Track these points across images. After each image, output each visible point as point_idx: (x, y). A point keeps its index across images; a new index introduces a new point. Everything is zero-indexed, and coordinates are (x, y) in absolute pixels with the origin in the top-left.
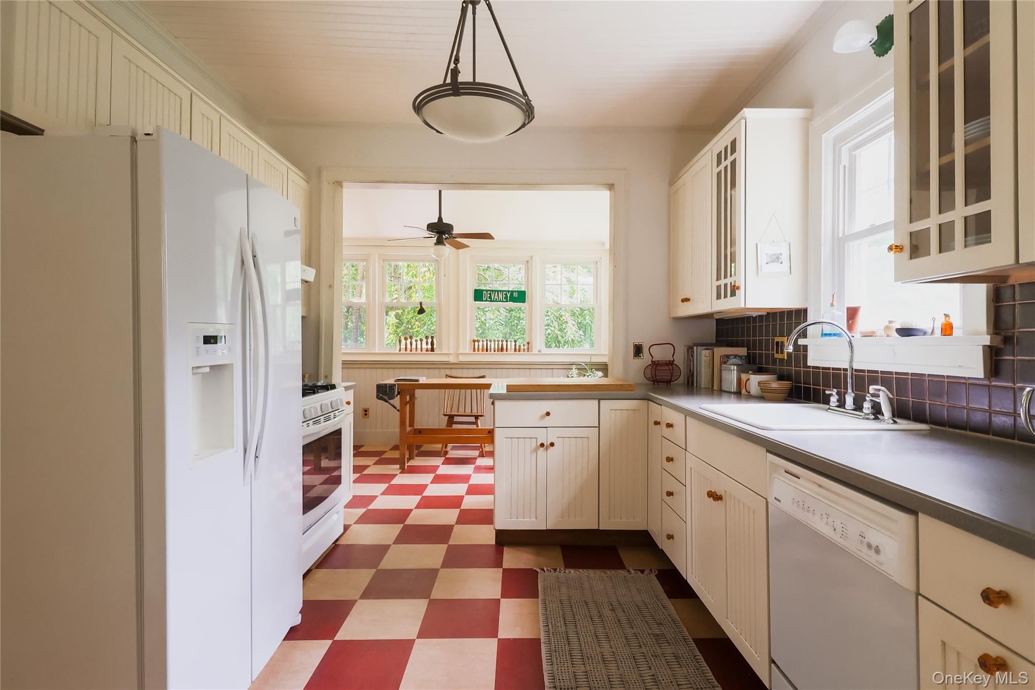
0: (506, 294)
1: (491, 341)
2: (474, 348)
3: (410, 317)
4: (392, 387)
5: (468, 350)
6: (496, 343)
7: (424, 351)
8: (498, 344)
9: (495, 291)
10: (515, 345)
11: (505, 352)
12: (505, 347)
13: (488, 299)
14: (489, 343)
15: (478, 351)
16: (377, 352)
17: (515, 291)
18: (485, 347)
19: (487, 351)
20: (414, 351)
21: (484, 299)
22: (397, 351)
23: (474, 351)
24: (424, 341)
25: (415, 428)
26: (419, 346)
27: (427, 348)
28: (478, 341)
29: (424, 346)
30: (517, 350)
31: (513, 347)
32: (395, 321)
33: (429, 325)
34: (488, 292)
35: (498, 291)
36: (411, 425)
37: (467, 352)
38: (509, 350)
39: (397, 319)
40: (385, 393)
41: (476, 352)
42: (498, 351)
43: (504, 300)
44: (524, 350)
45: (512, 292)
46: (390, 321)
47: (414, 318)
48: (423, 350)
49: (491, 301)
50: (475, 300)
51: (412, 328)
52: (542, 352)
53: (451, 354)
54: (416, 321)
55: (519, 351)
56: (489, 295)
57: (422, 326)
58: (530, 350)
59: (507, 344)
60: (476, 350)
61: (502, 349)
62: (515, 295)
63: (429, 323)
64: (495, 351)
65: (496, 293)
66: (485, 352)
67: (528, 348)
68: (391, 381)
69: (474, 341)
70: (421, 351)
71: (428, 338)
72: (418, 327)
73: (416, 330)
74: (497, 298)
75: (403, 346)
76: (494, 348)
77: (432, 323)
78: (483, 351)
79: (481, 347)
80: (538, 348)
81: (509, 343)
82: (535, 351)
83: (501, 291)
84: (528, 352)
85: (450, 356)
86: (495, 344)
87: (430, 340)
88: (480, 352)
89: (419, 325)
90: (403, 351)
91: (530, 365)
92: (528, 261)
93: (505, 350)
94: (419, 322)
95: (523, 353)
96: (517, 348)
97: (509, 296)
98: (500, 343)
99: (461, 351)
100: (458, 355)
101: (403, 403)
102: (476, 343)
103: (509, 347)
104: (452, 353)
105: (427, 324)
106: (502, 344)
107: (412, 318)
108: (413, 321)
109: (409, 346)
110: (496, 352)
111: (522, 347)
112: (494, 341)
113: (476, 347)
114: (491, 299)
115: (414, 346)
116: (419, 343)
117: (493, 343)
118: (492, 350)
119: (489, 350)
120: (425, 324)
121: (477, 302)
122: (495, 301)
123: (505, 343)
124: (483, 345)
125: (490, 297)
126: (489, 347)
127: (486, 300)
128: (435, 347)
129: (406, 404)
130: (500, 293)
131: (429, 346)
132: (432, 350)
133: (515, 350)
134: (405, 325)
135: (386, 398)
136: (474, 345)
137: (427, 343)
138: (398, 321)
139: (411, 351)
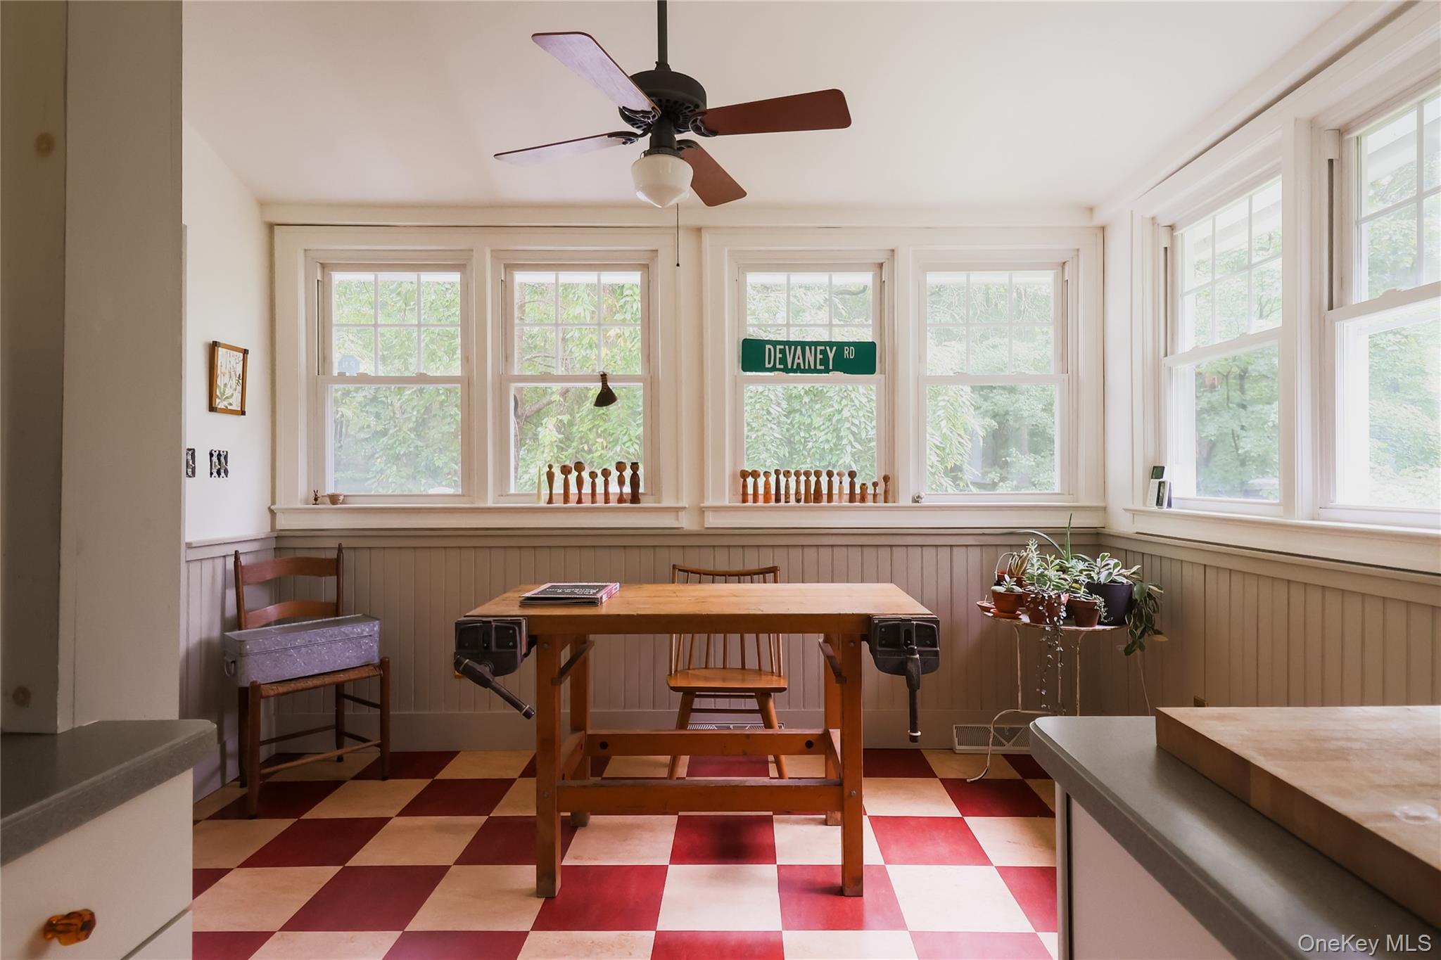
0: (824, 352)
1: (787, 474)
2: (745, 494)
3: (585, 428)
4: (507, 628)
5: (728, 498)
6: (803, 478)
7: (613, 504)
8: (807, 482)
9: (796, 344)
10: (852, 485)
11: (824, 503)
12: (825, 490)
13: (778, 366)
14: (783, 479)
15: (755, 500)
16: (490, 504)
17: (849, 344)
18: (773, 491)
19: (778, 500)
20: (587, 503)
21: (767, 366)
22: (543, 504)
23: (744, 501)
24: (615, 474)
25: (590, 732)
26: (600, 489)
27: (621, 493)
28: (755, 474)
29: (614, 488)
30: (858, 497)
31: (847, 490)
32: (557, 436)
33: (624, 444)
34: (778, 347)
35: (803, 344)
36: (578, 724)
37: (727, 503)
38: (835, 497)
39: (559, 432)
40: (482, 655)
41: (750, 504)
42: (806, 501)
43: (819, 367)
44: (875, 496)
45: (840, 346)
46: (545, 436)
47: (595, 430)
48: (611, 497)
49: (786, 370)
50: (745, 369)
51: (590, 451)
52: (924, 502)
53: (684, 508)
54: (599, 436)
55: (863, 499)
56: (779, 355)
57: (609, 446)
58: (890, 498)
59: (830, 484)
60: (750, 498)
61: (818, 497)
62: (849, 353)
63: (625, 439)
64: (798, 501)
65: (799, 348)
66: (773, 503)
67: (886, 492)
68: (505, 606)
69: (744, 475)
70: (607, 501)
71: (624, 469)
72: (603, 449)
73: (598, 454)
74: (801, 361)
75: (558, 488)
76: (797, 492)
77: (631, 440)
78: (767, 500)
79: (761, 490)
80: (913, 492)
81: (836, 479)
82: (905, 500)
83: (810, 344)
84: (885, 502)
85: (682, 514)
86: (798, 482)
87: (628, 473)
88: (761, 503)
89: (605, 445)
90: (559, 503)
91: (891, 537)
92: (881, 265)
93: (825, 498)
94: (605, 438)
95: (872, 504)
96: (858, 491)
97: (831, 356)
98: (813, 479)
99: (709, 502)
100: (702, 511)
101: (548, 682)
102: (750, 480)
103: (835, 491)
104: (687, 506)
105: (620, 442)
106: (818, 483)
107: (590, 430)
108: (591, 436)
109: (573, 489)
110: (802, 503)
111: (870, 490)
112: (797, 474)
113: (750, 490)
114: (786, 364)
115: (587, 489)
116: (600, 481)
117: (792, 480)
118: (792, 498)
119: (783, 498)
120: (616, 441)
121: (748, 373)
122: (795, 371)
123: (824, 480)
124: (767, 484)
125: (783, 361)
126: (783, 491)
127: (774, 369)
128: (641, 490)
129: (557, 681)
130: (807, 348)
131: (627, 489)
132: (635, 498)
133: (852, 498)
134: (575, 444)
135: (485, 670)
136: (745, 486)
137: (621, 482)
138: (561, 436)
139: (579, 501)
